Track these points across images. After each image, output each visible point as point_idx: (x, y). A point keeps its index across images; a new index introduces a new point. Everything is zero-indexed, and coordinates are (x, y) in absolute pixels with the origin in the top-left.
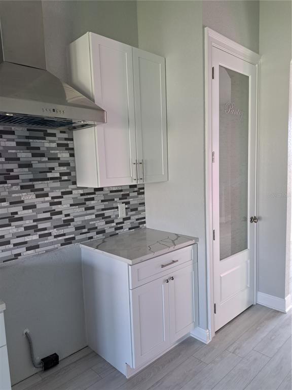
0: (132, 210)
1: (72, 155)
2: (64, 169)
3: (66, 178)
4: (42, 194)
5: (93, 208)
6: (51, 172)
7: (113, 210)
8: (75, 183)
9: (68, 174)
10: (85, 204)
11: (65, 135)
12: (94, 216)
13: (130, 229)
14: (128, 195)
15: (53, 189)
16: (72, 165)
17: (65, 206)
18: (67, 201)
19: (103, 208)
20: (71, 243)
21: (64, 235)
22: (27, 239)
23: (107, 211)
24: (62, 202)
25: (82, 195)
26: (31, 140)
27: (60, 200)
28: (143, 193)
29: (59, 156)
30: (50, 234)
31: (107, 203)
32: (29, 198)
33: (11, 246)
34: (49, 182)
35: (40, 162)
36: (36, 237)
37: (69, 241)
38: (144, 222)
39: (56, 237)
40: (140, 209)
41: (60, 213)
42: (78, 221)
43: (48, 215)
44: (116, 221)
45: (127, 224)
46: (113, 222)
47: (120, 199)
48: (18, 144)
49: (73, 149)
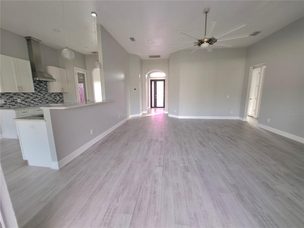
0: (60, 98)
4: (41, 93)
5: (52, 97)
6: (43, 89)
8: (48, 92)
9: (46, 90)
10: (50, 96)
11: (45, 83)
12: (52, 99)
22: (39, 101)
25: (49, 94)
27: (45, 95)
28: (63, 95)
29: (44, 86)
30: (43, 101)
32: (39, 94)
33: (37, 102)
35: (41, 87)
36: (41, 101)
37: (47, 103)
38: (64, 101)
40: (62, 98)
41: (45, 97)
42: (49, 99)
43: (43, 97)
45: (59, 101)
47: (58, 96)
48: (37, 84)
49: (47, 85)
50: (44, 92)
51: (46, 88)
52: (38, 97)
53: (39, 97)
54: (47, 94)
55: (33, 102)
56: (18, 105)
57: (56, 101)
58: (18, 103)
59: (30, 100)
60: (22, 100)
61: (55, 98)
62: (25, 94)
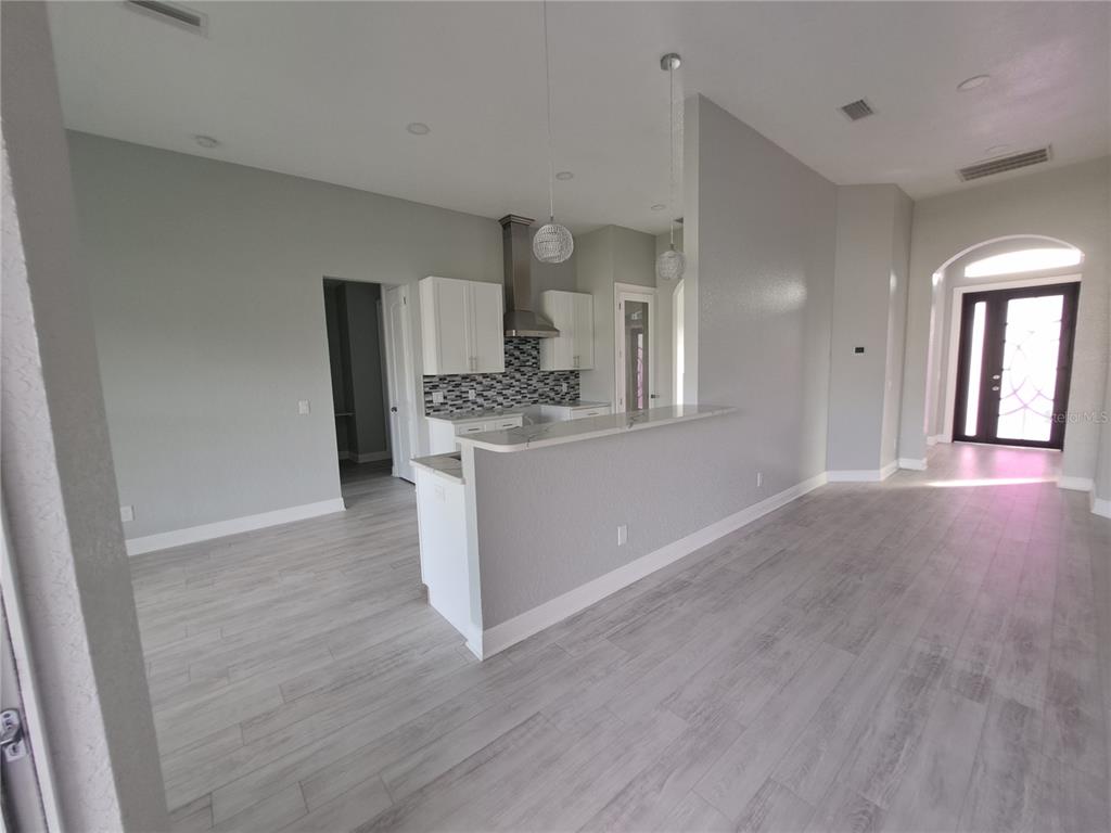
0: (571, 388)
1: (539, 353)
2: (534, 360)
3: (535, 365)
4: (523, 374)
5: (548, 384)
6: (528, 362)
7: (559, 387)
8: (539, 369)
10: (544, 381)
11: (536, 343)
12: (548, 389)
14: (569, 377)
15: (529, 372)
16: (538, 358)
19: (554, 384)
20: (536, 403)
24: (533, 379)
25: (543, 376)
28: (579, 377)
29: (532, 353)
30: (526, 397)
31: (556, 381)
34: (527, 367)
38: (579, 397)
40: (576, 387)
42: (540, 391)
43: (526, 386)
46: (559, 394)
47: (564, 380)
49: (539, 350)
50: (530, 369)
53: (517, 386)
54: (537, 374)
56: (469, 407)
57: (557, 398)
58: (469, 401)
59: (495, 393)
60: (478, 395)
61: (556, 388)
62: (485, 376)
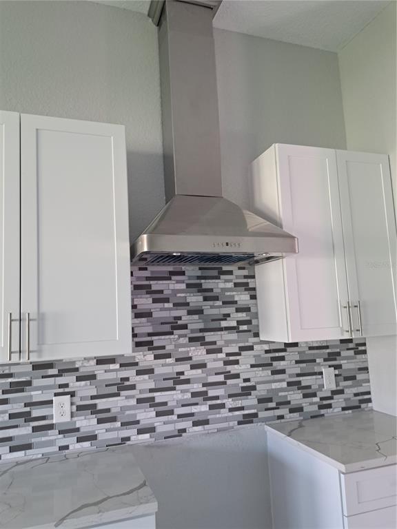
0: (346, 379)
1: (253, 297)
2: (243, 316)
3: (245, 327)
5: (283, 372)
6: (226, 320)
7: (314, 377)
8: (257, 335)
9: (248, 322)
10: (271, 365)
11: (245, 272)
12: (284, 385)
13: (344, 409)
14: (339, 354)
15: (228, 343)
16: (253, 310)
17: (243, 367)
18: (246, 359)
19: (299, 372)
20: (251, 422)
21: (242, 408)
22: (194, 409)
23: (304, 378)
24: (240, 361)
25: (267, 352)
26: (203, 281)
27: (238, 358)
28: (364, 352)
29: (236, 299)
30: (223, 406)
31: (304, 365)
32: (198, 353)
33: (174, 417)
34: (222, 333)
35: (212, 307)
36: (204, 408)
37: (249, 419)
38: (369, 401)
39: (231, 410)
40: (360, 377)
41: (237, 376)
42: (262, 390)
43: (221, 378)
44: (320, 394)
45: (339, 401)
46: (314, 395)
47: (325, 360)
48: (188, 286)
49: (254, 289)
50: (234, 336)
51: (247, 310)
52: (189, 374)
53: (197, 380)
54: (251, 348)
55: (147, 416)
56: (51, 443)
57: (310, 406)
58: (51, 427)
59: (133, 402)
60: (80, 408)
61: (305, 381)
